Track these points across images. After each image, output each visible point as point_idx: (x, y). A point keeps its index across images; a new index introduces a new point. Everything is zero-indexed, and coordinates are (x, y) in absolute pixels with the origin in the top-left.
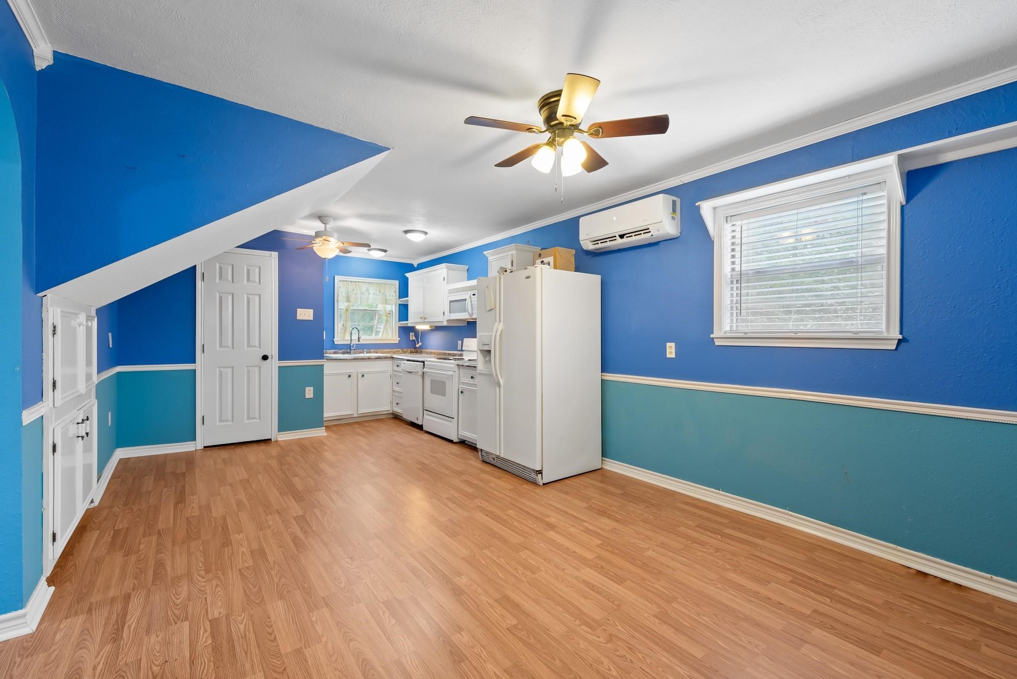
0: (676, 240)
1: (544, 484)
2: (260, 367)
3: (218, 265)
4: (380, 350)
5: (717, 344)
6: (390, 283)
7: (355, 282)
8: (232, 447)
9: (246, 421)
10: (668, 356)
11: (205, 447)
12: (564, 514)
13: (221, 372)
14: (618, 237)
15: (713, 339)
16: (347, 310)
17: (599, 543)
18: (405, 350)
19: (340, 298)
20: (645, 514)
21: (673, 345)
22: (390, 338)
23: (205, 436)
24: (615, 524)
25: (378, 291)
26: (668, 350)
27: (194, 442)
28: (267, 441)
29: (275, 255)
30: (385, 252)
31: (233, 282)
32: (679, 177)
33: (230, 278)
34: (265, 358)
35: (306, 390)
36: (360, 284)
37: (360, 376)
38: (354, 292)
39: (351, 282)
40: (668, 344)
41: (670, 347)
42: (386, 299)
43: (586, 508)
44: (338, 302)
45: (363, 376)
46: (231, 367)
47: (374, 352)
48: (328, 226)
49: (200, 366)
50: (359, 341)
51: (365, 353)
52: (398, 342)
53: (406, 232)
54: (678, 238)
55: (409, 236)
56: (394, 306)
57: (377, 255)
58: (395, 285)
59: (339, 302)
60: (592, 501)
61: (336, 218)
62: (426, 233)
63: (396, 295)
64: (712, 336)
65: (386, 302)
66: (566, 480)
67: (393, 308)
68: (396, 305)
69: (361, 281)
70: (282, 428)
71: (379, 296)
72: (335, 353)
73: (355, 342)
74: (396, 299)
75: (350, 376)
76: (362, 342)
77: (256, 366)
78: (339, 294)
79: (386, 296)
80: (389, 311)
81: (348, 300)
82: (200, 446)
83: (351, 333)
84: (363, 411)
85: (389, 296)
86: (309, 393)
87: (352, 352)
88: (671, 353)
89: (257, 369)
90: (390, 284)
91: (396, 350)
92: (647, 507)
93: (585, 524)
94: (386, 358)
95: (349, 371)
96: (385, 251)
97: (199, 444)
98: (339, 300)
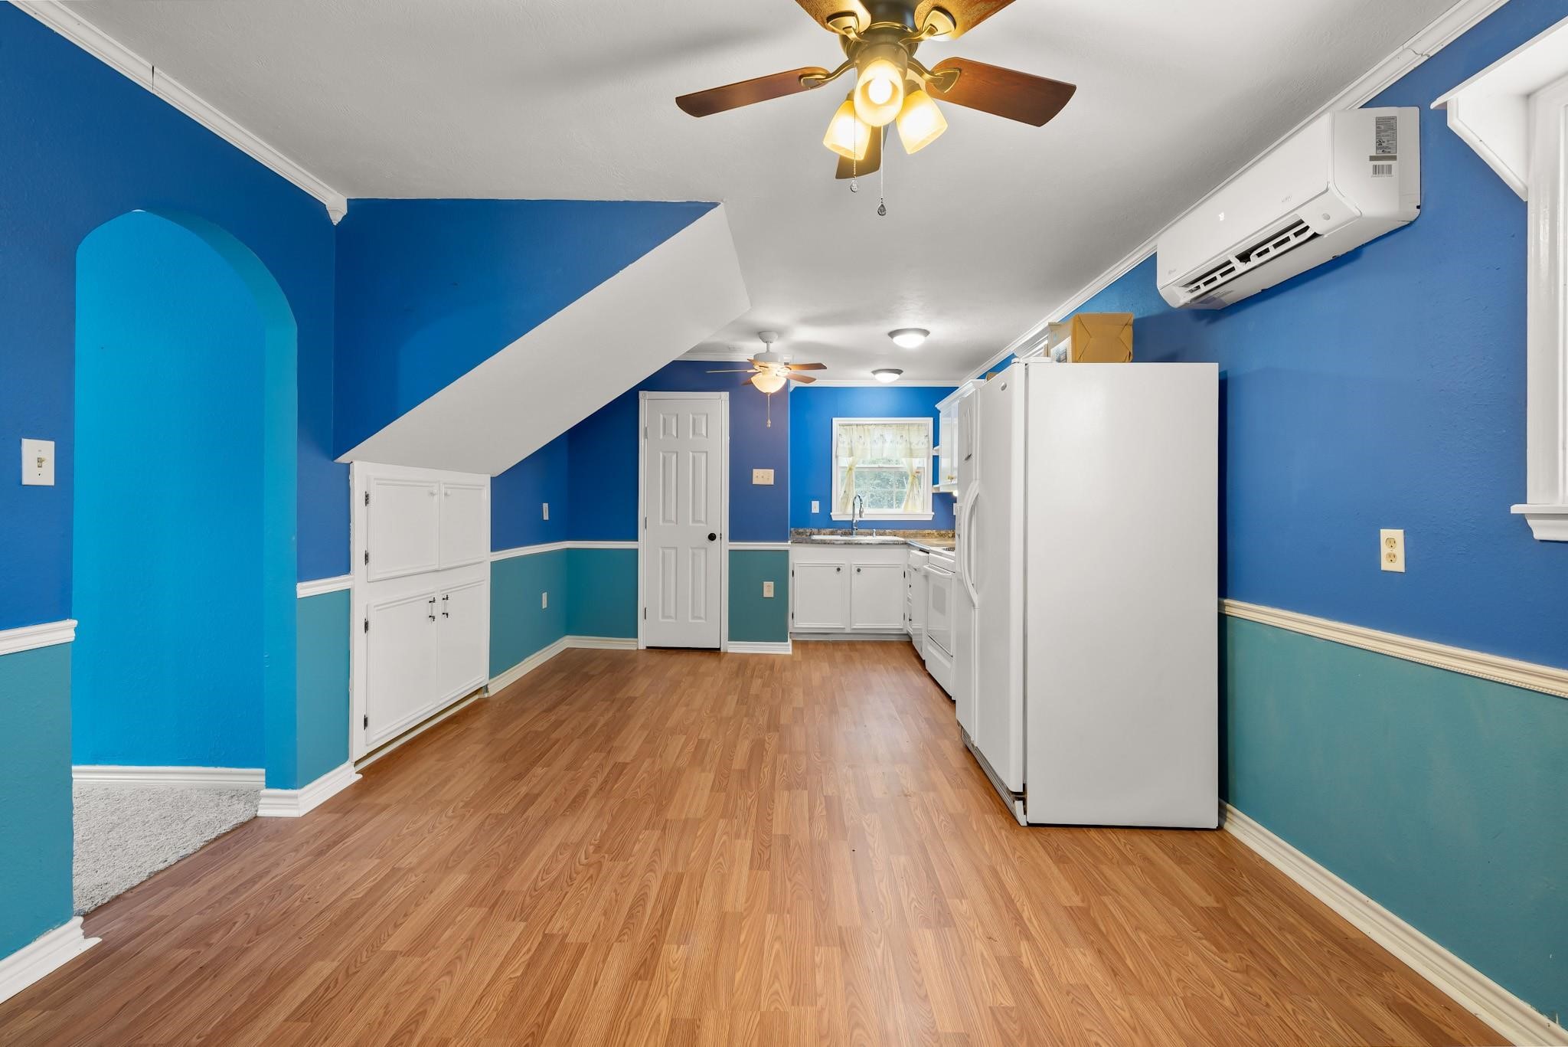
0: (1408, 230)
1: (1029, 825)
2: (706, 549)
3: (661, 416)
4: (902, 531)
5: (1538, 535)
6: (918, 422)
7: (863, 425)
8: (674, 651)
9: (690, 621)
10: (1386, 565)
11: (648, 647)
12: (1001, 903)
13: (664, 553)
14: (1236, 263)
15: (1522, 518)
16: (850, 469)
17: (1005, 1004)
18: (943, 532)
19: (841, 452)
20: (1217, 983)
21: (1398, 534)
22: (919, 511)
23: (648, 634)
24: (1099, 977)
25: (899, 437)
26: (1385, 550)
27: (636, 640)
28: (714, 651)
29: (725, 396)
30: (899, 374)
31: (677, 437)
32: (1406, 45)
33: (675, 434)
34: (712, 537)
35: (765, 586)
36: (870, 427)
37: (854, 570)
38: (862, 441)
39: (857, 425)
40: (1385, 534)
41: (1391, 542)
42: (911, 449)
43: (1070, 911)
44: (837, 457)
45: (859, 570)
46: (675, 548)
47: (890, 534)
48: (771, 345)
49: (644, 544)
50: (861, 516)
51: (874, 534)
52: (931, 519)
53: (892, 334)
54: (1411, 223)
55: (898, 340)
56: (925, 459)
57: (888, 380)
58: (925, 425)
59: (839, 458)
60: (1105, 899)
61: (781, 332)
62: (926, 333)
63: (928, 441)
64: (1516, 509)
65: (911, 453)
66: (1093, 833)
67: (924, 463)
68: (928, 458)
69: (871, 423)
70: (733, 637)
71: (901, 444)
72: (832, 533)
73: (857, 518)
74: (929, 448)
75: (839, 569)
76: (865, 518)
77: (703, 548)
78: (839, 444)
79: (910, 444)
80: (918, 468)
81: (851, 454)
82: (642, 646)
83: (854, 504)
84: (858, 625)
85: (917, 444)
86: (769, 590)
87: (854, 532)
88: (1392, 557)
89: (703, 552)
90: (919, 425)
91: (927, 531)
92: (1246, 970)
93: (1024, 947)
94: (895, 544)
95: (838, 562)
96: (899, 372)
97: (642, 642)
98: (838, 454)
